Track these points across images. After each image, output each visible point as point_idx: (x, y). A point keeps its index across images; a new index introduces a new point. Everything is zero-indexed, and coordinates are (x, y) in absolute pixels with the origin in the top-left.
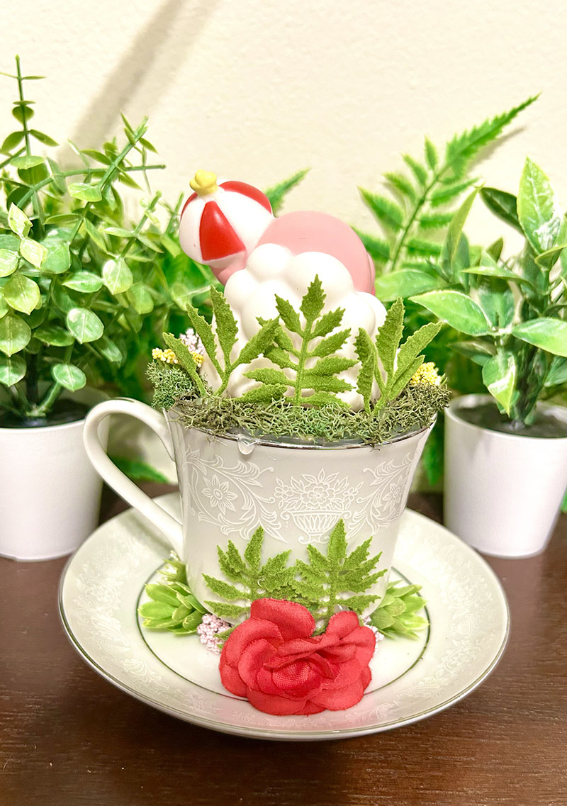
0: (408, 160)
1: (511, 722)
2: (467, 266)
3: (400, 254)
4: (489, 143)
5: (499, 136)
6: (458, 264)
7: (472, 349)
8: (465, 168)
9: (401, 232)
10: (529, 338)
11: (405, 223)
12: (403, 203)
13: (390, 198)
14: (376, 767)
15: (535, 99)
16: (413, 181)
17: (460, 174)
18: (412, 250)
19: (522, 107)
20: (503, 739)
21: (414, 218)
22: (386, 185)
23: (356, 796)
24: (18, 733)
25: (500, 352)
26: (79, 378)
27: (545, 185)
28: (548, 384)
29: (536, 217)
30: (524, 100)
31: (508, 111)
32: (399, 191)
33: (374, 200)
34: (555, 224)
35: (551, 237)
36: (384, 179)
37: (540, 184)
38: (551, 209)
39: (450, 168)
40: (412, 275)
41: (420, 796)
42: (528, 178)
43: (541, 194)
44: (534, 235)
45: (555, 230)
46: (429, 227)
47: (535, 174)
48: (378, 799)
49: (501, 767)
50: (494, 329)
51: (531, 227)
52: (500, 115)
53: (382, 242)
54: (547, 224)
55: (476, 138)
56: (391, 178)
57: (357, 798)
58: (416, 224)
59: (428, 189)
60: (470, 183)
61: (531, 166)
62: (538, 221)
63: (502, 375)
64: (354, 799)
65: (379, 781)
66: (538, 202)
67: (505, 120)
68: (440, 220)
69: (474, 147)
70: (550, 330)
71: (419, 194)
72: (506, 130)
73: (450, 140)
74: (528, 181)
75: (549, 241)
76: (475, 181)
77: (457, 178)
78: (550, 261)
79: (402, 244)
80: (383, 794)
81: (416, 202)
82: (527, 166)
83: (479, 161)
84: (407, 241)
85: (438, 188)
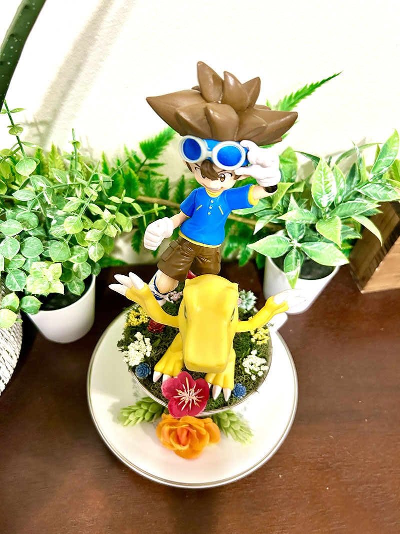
34: (331, 196)
38: (330, 188)
43: (326, 180)
44: (319, 201)
51: (318, 197)
55: (299, 96)
61: (322, 164)
62: (322, 193)
63: (294, 268)
66: (324, 184)
67: (318, 85)
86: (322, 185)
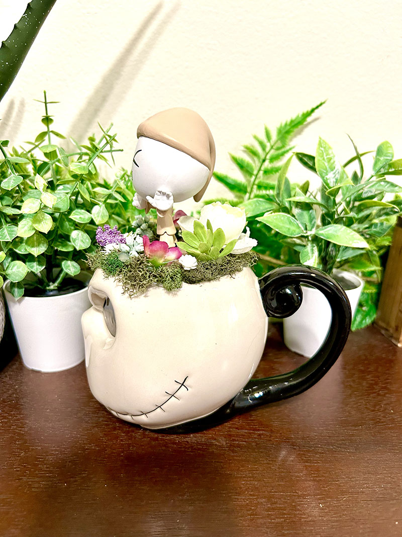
0: (256, 138)
1: (323, 453)
2: (290, 196)
3: (253, 189)
4: (300, 127)
5: (305, 123)
6: (285, 196)
7: (294, 243)
8: (287, 141)
9: (253, 177)
10: (324, 237)
11: (255, 172)
12: (254, 161)
13: (247, 158)
14: (247, 481)
15: (324, 103)
16: (259, 150)
17: (285, 144)
18: (260, 187)
19: (317, 107)
20: (319, 463)
21: (260, 170)
22: (244, 151)
23: (236, 497)
24: (47, 468)
25: (310, 244)
26: (77, 268)
27: (330, 152)
28: (338, 260)
29: (326, 169)
30: (319, 103)
31: (309, 109)
32: (251, 154)
33: (238, 160)
34: (337, 172)
35: (335, 180)
36: (243, 148)
37: (327, 151)
38: (334, 165)
39: (279, 142)
40: (260, 203)
41: (272, 496)
42: (321, 148)
43: (328, 157)
44: (325, 179)
45: (337, 176)
46: (269, 174)
47: (324, 146)
48: (249, 499)
49: (317, 479)
50: (305, 232)
51: (324, 175)
52: (305, 111)
53: (243, 183)
54: (332, 172)
55: (293, 124)
56: (247, 148)
57: (237, 498)
58: (261, 172)
59: (267, 154)
60: (290, 149)
61: (322, 141)
62: (327, 171)
63: (311, 257)
64: (235, 498)
65: (249, 488)
66: (326, 161)
67: (309, 114)
68: (275, 170)
69: (291, 129)
70: (336, 232)
71: (262, 156)
72: (309, 119)
73: (279, 126)
74: (320, 150)
75: (334, 182)
76: (293, 148)
77: (283, 146)
78: (335, 193)
79: (254, 184)
80: (251, 495)
81: (261, 161)
82: (320, 141)
83: (295, 136)
84: (257, 182)
85: (273, 152)
86: (325, 163)
